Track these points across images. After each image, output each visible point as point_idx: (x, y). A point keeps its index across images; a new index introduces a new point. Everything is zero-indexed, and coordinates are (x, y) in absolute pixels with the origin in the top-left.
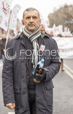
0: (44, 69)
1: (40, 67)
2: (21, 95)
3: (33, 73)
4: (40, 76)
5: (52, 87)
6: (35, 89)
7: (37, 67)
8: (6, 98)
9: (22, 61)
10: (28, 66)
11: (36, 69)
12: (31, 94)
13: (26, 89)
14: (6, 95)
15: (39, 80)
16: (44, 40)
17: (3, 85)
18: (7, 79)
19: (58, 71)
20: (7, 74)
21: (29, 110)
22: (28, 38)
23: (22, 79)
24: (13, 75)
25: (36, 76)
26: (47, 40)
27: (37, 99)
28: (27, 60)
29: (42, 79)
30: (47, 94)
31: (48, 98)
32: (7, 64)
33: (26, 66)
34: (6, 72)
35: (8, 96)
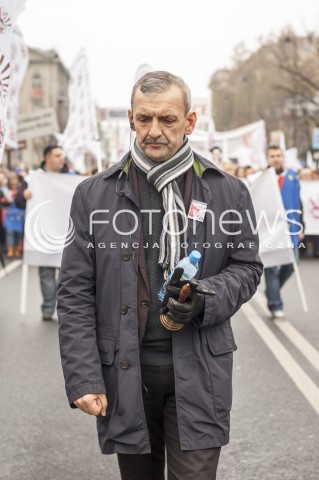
0: (196, 286)
1: (183, 278)
2: (117, 370)
3: (162, 296)
4: (181, 307)
5: (230, 345)
6: (169, 351)
7: (173, 277)
8: (75, 378)
9: (126, 256)
10: (143, 271)
11: (171, 284)
12: (158, 367)
13: (134, 350)
14: (72, 367)
15: (179, 322)
16: (205, 184)
17: (60, 335)
18: (72, 313)
19: (252, 293)
20: (73, 296)
21: (145, 426)
22: (148, 177)
23: (124, 318)
24: (93, 300)
25: (169, 306)
26: (216, 181)
27: (180, 387)
28: (142, 252)
29: (189, 319)
30: (213, 371)
31: (217, 385)
32: (75, 263)
33: (139, 273)
34: (69, 289)
35: (78, 372)
